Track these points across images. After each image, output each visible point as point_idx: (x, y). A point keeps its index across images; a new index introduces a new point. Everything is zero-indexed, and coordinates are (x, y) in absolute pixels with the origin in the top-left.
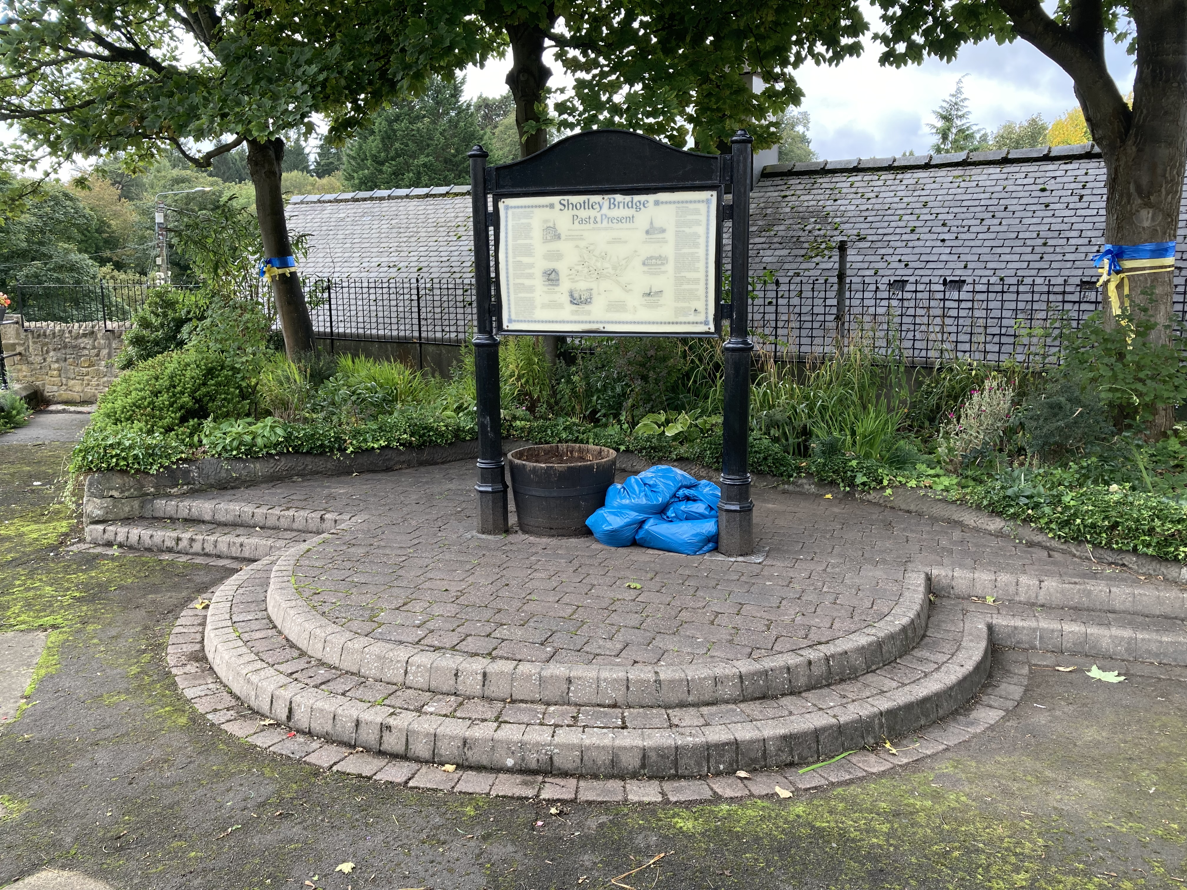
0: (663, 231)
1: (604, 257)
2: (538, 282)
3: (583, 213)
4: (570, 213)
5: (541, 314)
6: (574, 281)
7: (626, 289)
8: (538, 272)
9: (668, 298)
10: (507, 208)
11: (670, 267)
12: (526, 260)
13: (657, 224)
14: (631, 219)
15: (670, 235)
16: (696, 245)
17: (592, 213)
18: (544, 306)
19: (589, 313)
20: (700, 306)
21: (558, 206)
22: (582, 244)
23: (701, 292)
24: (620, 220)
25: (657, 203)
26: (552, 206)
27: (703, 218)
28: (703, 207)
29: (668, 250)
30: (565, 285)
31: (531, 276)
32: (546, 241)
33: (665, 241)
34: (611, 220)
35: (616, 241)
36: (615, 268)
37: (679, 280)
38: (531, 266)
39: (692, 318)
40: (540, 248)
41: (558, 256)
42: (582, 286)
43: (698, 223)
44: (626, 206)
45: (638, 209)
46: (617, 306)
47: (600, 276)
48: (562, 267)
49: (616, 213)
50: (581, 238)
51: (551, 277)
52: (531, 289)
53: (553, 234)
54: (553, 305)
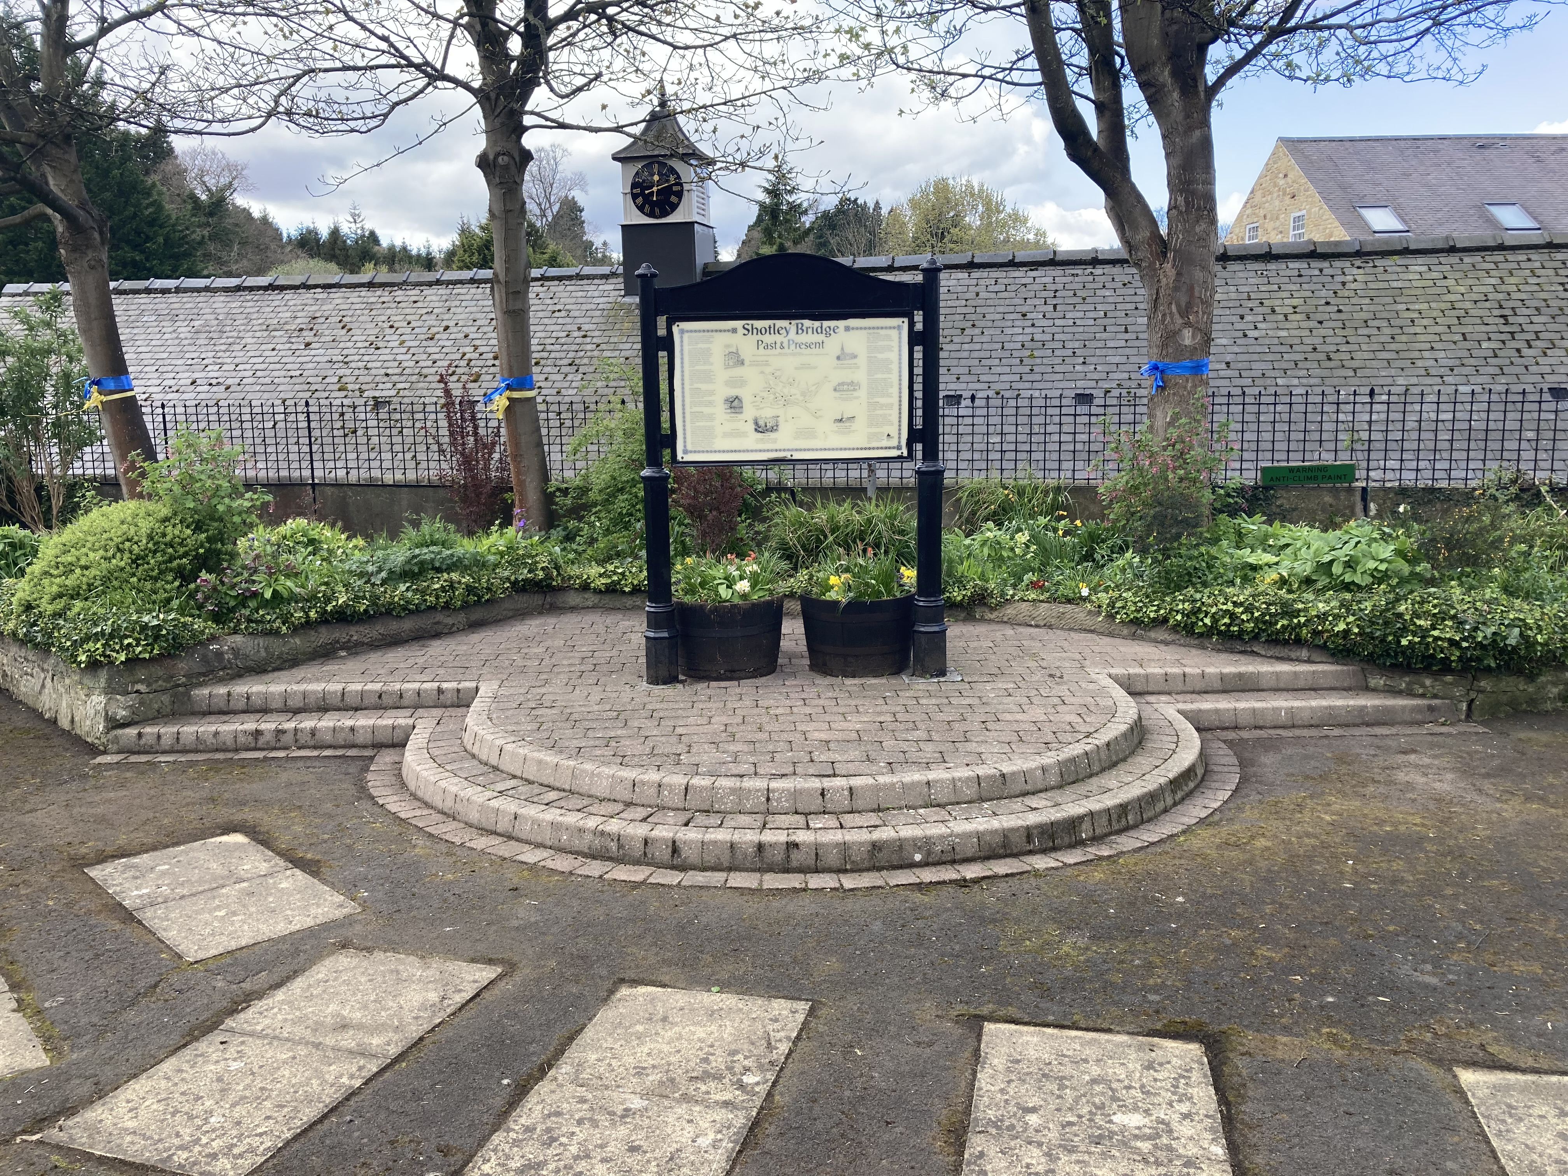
0: (855, 357)
1: (791, 383)
2: (720, 410)
3: (768, 338)
4: (756, 337)
5: (721, 443)
6: (758, 408)
7: (816, 415)
8: (719, 399)
9: (861, 424)
10: (682, 332)
11: (862, 393)
12: (704, 387)
13: (847, 350)
14: (821, 345)
15: (862, 361)
16: (889, 371)
17: (778, 338)
18: (726, 435)
19: (775, 441)
20: (893, 431)
21: (741, 331)
22: (768, 370)
23: (895, 418)
24: (808, 346)
25: (847, 329)
26: (734, 331)
27: (895, 344)
28: (894, 333)
29: (860, 376)
30: (749, 412)
31: (710, 404)
32: (727, 367)
33: (857, 367)
34: (799, 345)
35: (805, 367)
36: (803, 394)
37: (872, 406)
38: (712, 393)
39: (885, 443)
40: (721, 374)
41: (741, 382)
42: (766, 414)
43: (890, 348)
44: (815, 331)
45: (828, 335)
46: (806, 433)
47: (787, 402)
48: (746, 395)
49: (804, 338)
50: (767, 364)
51: (734, 404)
52: (711, 417)
53: (736, 359)
54: (737, 434)
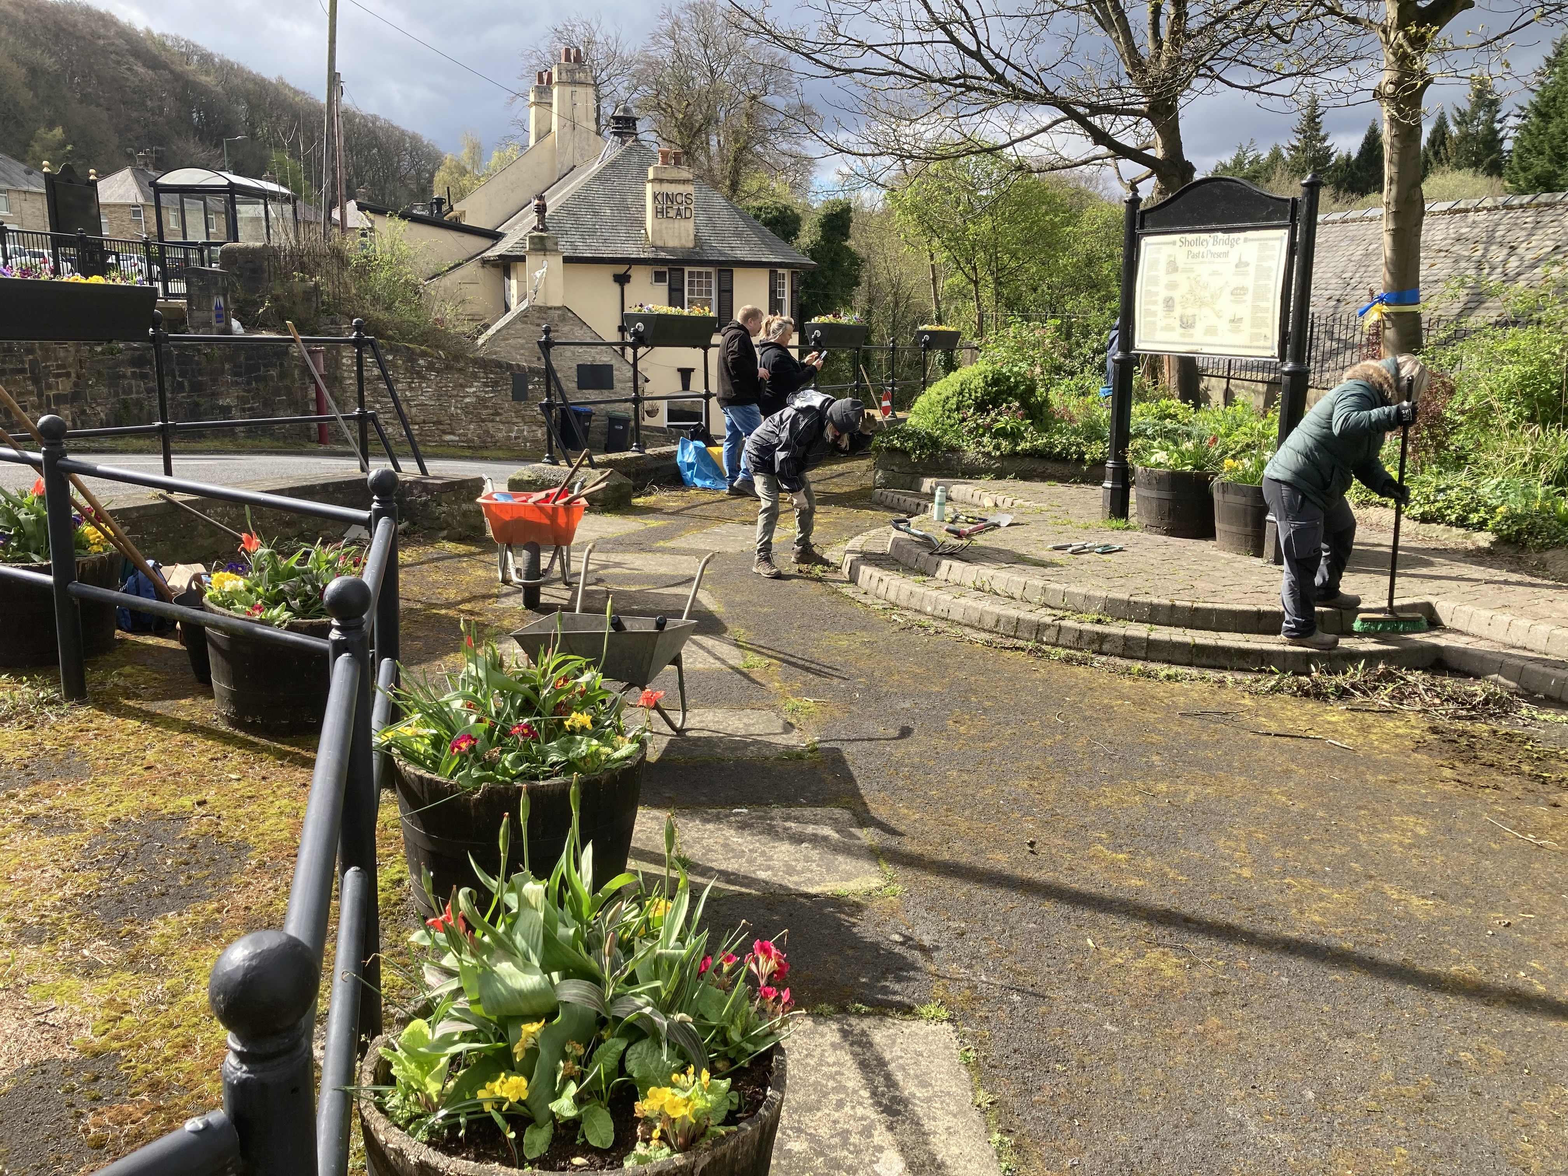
0: (1248, 265)
1: (1206, 287)
2: (1160, 308)
3: (1195, 249)
4: (1186, 249)
5: (1161, 335)
6: (1184, 308)
7: (1219, 315)
8: (1160, 299)
9: (1246, 325)
10: (1147, 245)
11: (1249, 297)
12: (1153, 289)
13: (1243, 259)
14: (1226, 254)
15: (1252, 269)
17: (1201, 249)
18: (1163, 329)
19: (1192, 336)
20: (1269, 333)
21: (1179, 243)
22: (1193, 275)
23: (1269, 321)
24: (1219, 256)
25: (1246, 240)
26: (1174, 243)
27: (1277, 253)
28: (1277, 245)
29: (1250, 282)
30: (1178, 311)
31: (1155, 303)
32: (1168, 273)
33: (1247, 274)
34: (1213, 255)
35: (1215, 273)
36: (1212, 297)
37: (1256, 309)
38: (1156, 294)
39: (1262, 343)
40: (1164, 279)
41: (1174, 286)
42: (1189, 312)
43: (1273, 258)
44: (1225, 243)
45: (1232, 246)
46: (1211, 331)
47: (1202, 304)
48: (1177, 295)
49: (1217, 249)
50: (1191, 270)
51: (1169, 303)
52: (1154, 314)
53: (1173, 267)
54: (1168, 328)
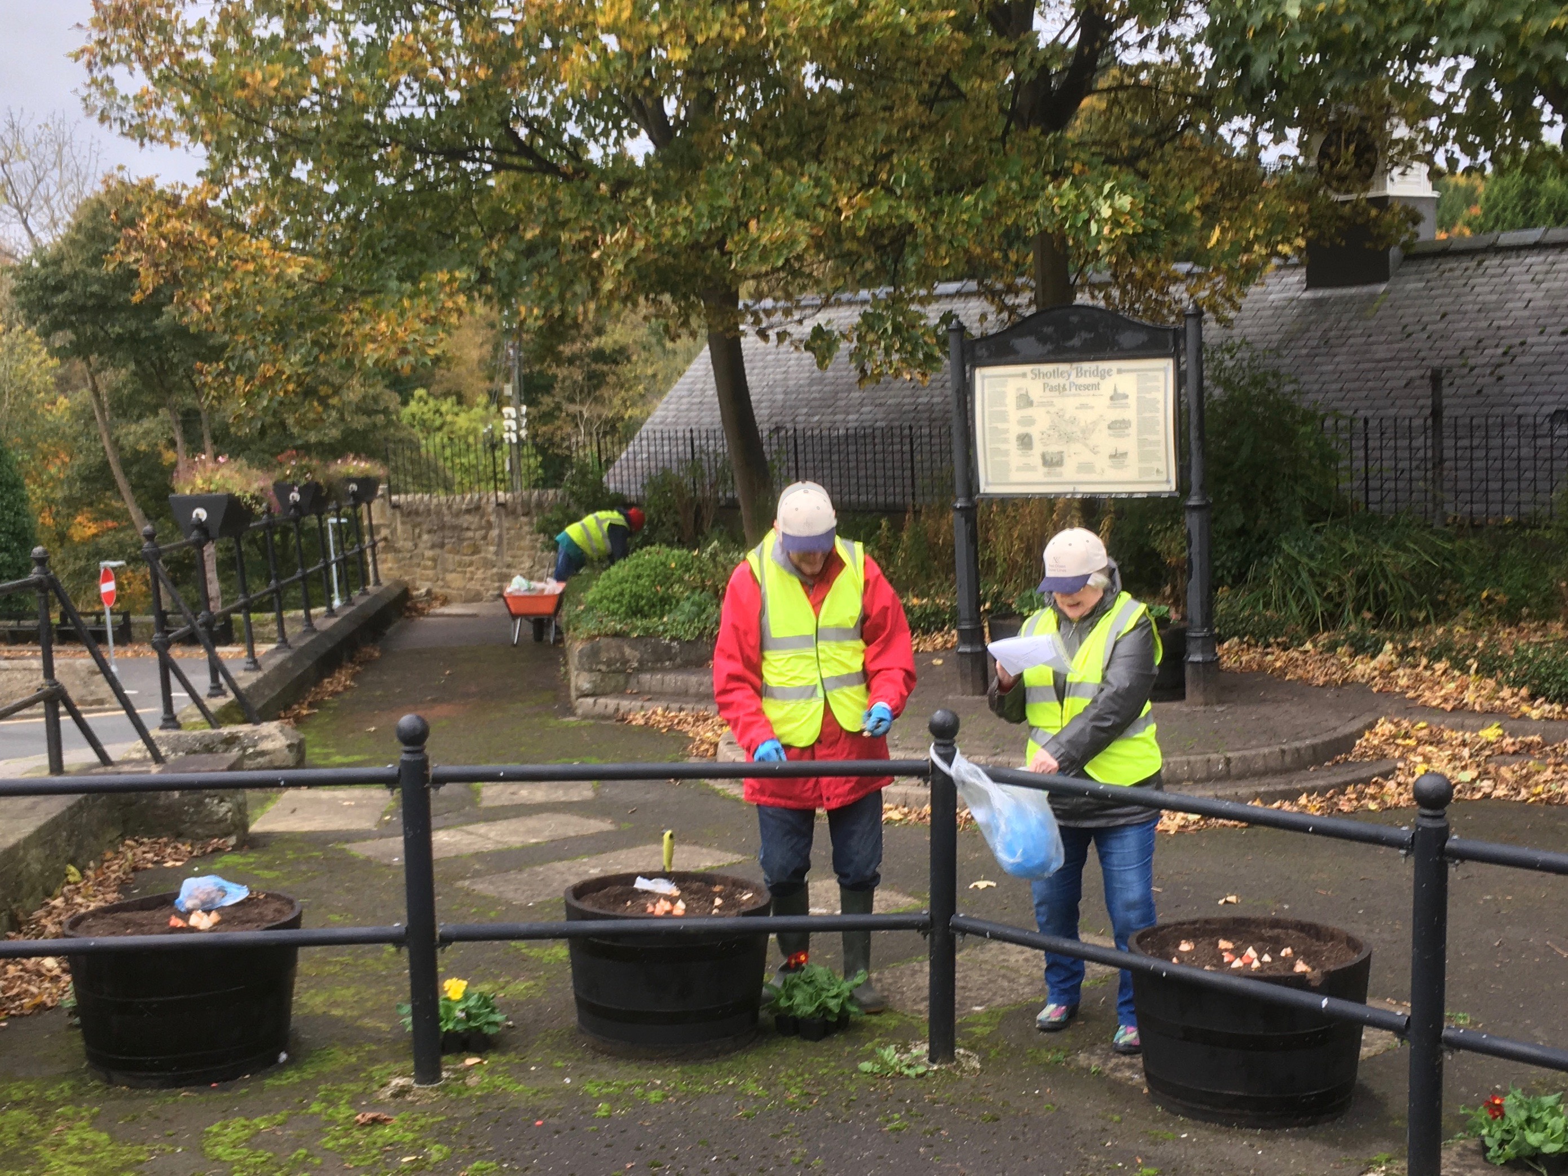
0: (1126, 397)
1: (1073, 421)
2: (1013, 446)
3: (1054, 382)
4: (1040, 380)
5: (1016, 476)
6: (1045, 445)
7: (1094, 451)
8: (1012, 437)
9: (1133, 458)
10: (983, 377)
11: (1133, 430)
12: (1001, 426)
13: (1120, 391)
14: (1097, 386)
16: (1157, 410)
17: (1061, 381)
18: (1018, 469)
19: (1061, 474)
20: (1162, 467)
21: (1030, 375)
22: (1053, 410)
23: (1162, 454)
24: (1087, 387)
25: (1120, 371)
26: (1024, 375)
27: (1161, 384)
28: (1161, 375)
29: (1130, 414)
30: (1038, 449)
31: (1006, 441)
32: (1019, 407)
33: (1126, 406)
34: (1079, 387)
35: (1083, 406)
36: (1083, 432)
37: (1142, 443)
38: (1006, 431)
39: (1155, 477)
40: (1014, 414)
41: (1029, 421)
42: (1053, 448)
43: (1157, 389)
44: (1092, 374)
45: (1103, 377)
46: (1086, 467)
47: (1069, 438)
48: (1035, 432)
49: (1083, 381)
50: (1051, 404)
51: (1025, 441)
52: (1006, 453)
53: (1025, 401)
54: (1028, 468)
